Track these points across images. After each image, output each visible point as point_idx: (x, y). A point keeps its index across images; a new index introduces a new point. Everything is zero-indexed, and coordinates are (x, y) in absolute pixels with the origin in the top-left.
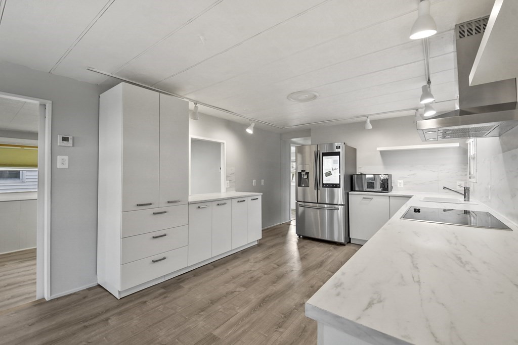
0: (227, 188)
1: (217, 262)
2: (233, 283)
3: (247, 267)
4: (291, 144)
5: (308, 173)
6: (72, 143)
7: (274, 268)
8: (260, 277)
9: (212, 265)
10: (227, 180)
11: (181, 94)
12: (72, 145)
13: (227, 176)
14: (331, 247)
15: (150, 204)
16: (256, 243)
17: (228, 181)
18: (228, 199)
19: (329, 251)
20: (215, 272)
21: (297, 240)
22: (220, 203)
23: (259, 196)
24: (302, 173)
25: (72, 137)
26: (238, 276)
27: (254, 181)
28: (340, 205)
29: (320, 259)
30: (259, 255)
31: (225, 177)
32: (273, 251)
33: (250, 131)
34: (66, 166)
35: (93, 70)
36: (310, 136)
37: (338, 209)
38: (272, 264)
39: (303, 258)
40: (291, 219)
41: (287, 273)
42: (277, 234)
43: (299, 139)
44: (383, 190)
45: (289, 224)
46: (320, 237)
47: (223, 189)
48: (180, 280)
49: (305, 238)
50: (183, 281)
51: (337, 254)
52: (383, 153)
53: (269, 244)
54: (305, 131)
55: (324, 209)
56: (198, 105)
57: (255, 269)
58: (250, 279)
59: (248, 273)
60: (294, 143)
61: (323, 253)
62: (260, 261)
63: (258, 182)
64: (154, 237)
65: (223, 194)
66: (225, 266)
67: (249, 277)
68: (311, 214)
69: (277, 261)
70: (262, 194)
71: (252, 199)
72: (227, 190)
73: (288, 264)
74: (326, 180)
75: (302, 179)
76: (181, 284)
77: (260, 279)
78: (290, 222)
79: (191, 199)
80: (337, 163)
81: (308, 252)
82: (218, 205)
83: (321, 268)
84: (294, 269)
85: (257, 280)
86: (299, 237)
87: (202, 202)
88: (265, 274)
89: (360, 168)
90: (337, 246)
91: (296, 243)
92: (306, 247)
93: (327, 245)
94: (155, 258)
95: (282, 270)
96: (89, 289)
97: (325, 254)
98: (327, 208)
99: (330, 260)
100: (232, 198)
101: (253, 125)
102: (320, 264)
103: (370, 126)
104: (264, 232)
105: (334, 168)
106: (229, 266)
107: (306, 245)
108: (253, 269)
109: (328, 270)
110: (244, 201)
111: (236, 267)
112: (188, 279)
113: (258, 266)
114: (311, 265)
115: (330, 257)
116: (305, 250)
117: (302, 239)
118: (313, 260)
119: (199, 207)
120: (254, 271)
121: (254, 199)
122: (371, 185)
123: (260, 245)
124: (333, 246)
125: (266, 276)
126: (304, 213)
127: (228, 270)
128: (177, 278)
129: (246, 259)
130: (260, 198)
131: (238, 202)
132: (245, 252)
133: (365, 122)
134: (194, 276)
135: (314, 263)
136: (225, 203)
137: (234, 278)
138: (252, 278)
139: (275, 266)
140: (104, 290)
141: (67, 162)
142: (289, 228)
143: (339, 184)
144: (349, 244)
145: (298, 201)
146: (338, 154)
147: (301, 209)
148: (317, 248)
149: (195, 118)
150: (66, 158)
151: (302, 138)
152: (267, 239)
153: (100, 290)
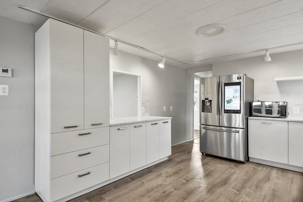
0: (142, 113)
1: (134, 175)
2: (147, 197)
3: (159, 181)
4: (194, 78)
5: (211, 100)
6: (11, 74)
7: (184, 184)
8: (171, 192)
9: (130, 178)
10: (142, 106)
11: (104, 32)
12: (11, 76)
13: (143, 103)
14: (232, 165)
15: (76, 127)
16: (167, 159)
17: (144, 107)
18: (143, 122)
19: (231, 168)
20: (132, 185)
21: (201, 157)
22: (137, 125)
23: (169, 119)
24: (206, 101)
25: (11, 69)
26: (152, 190)
27: (165, 107)
28: (240, 128)
29: (224, 176)
30: (169, 170)
31: (141, 103)
32: (181, 166)
33: (161, 66)
34: (7, 94)
35: (24, 8)
36: (211, 70)
37: (238, 132)
38: (181, 179)
39: (208, 175)
40: (194, 138)
41: (195, 189)
42: (183, 151)
43: (202, 73)
44: (281, 116)
45: (192, 142)
46: (220, 155)
47: (140, 114)
48: (103, 192)
49: (208, 155)
50: (105, 193)
51: (238, 172)
52: (279, 83)
53: (177, 160)
54: (207, 66)
55: (223, 131)
56: (118, 42)
57: (167, 184)
58: (162, 194)
59: (161, 187)
60: (197, 77)
61: (226, 171)
62: (170, 176)
63: (168, 109)
64: (80, 155)
65: (140, 118)
66: (140, 179)
67: (162, 191)
68: (211, 135)
69: (186, 176)
70: (171, 118)
71: (163, 123)
72: (143, 114)
73: (196, 180)
74: (228, 107)
75: (205, 106)
76: (103, 196)
77: (172, 195)
78: (193, 141)
79: (112, 122)
80: (238, 92)
81: (212, 169)
82: (135, 127)
83: (227, 186)
84: (202, 185)
85: (168, 195)
86: (203, 154)
87: (121, 125)
88: (176, 190)
89: (257, 96)
90: (237, 164)
91: (200, 159)
92: (209, 163)
93: (228, 163)
94: (81, 173)
95: (191, 186)
96: (28, 197)
97: (228, 171)
98: (226, 131)
99: (233, 178)
100: (146, 122)
101: (164, 60)
102: (225, 182)
103: (269, 59)
104: (173, 148)
105: (235, 96)
106: (145, 179)
107: (209, 162)
108: (165, 183)
109: (233, 188)
110: (157, 124)
111: (150, 180)
112: (109, 190)
113: (169, 180)
114: (216, 182)
115: (232, 174)
116: (210, 167)
117: (204, 156)
118: (217, 177)
119: (119, 129)
120: (166, 185)
121: (165, 122)
122: (269, 111)
123: (170, 160)
124: (234, 164)
125: (177, 191)
126: (206, 134)
127: (143, 183)
128: (100, 189)
129: (159, 173)
130: (170, 121)
131: (152, 124)
132: (158, 166)
133: (265, 56)
134: (115, 188)
135: (219, 179)
136: (141, 126)
137: (149, 191)
138: (164, 192)
139: (184, 181)
140: (39, 198)
141: (7, 90)
142: (192, 145)
143: (240, 110)
144: (248, 162)
145: (201, 124)
146: (239, 84)
147: (203, 131)
148: (220, 165)
149: (115, 54)
150: (6, 86)
151: (204, 72)
152: (176, 155)
153: (36, 198)
